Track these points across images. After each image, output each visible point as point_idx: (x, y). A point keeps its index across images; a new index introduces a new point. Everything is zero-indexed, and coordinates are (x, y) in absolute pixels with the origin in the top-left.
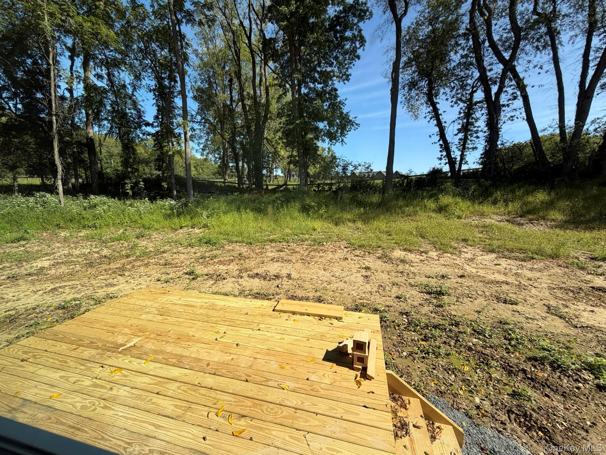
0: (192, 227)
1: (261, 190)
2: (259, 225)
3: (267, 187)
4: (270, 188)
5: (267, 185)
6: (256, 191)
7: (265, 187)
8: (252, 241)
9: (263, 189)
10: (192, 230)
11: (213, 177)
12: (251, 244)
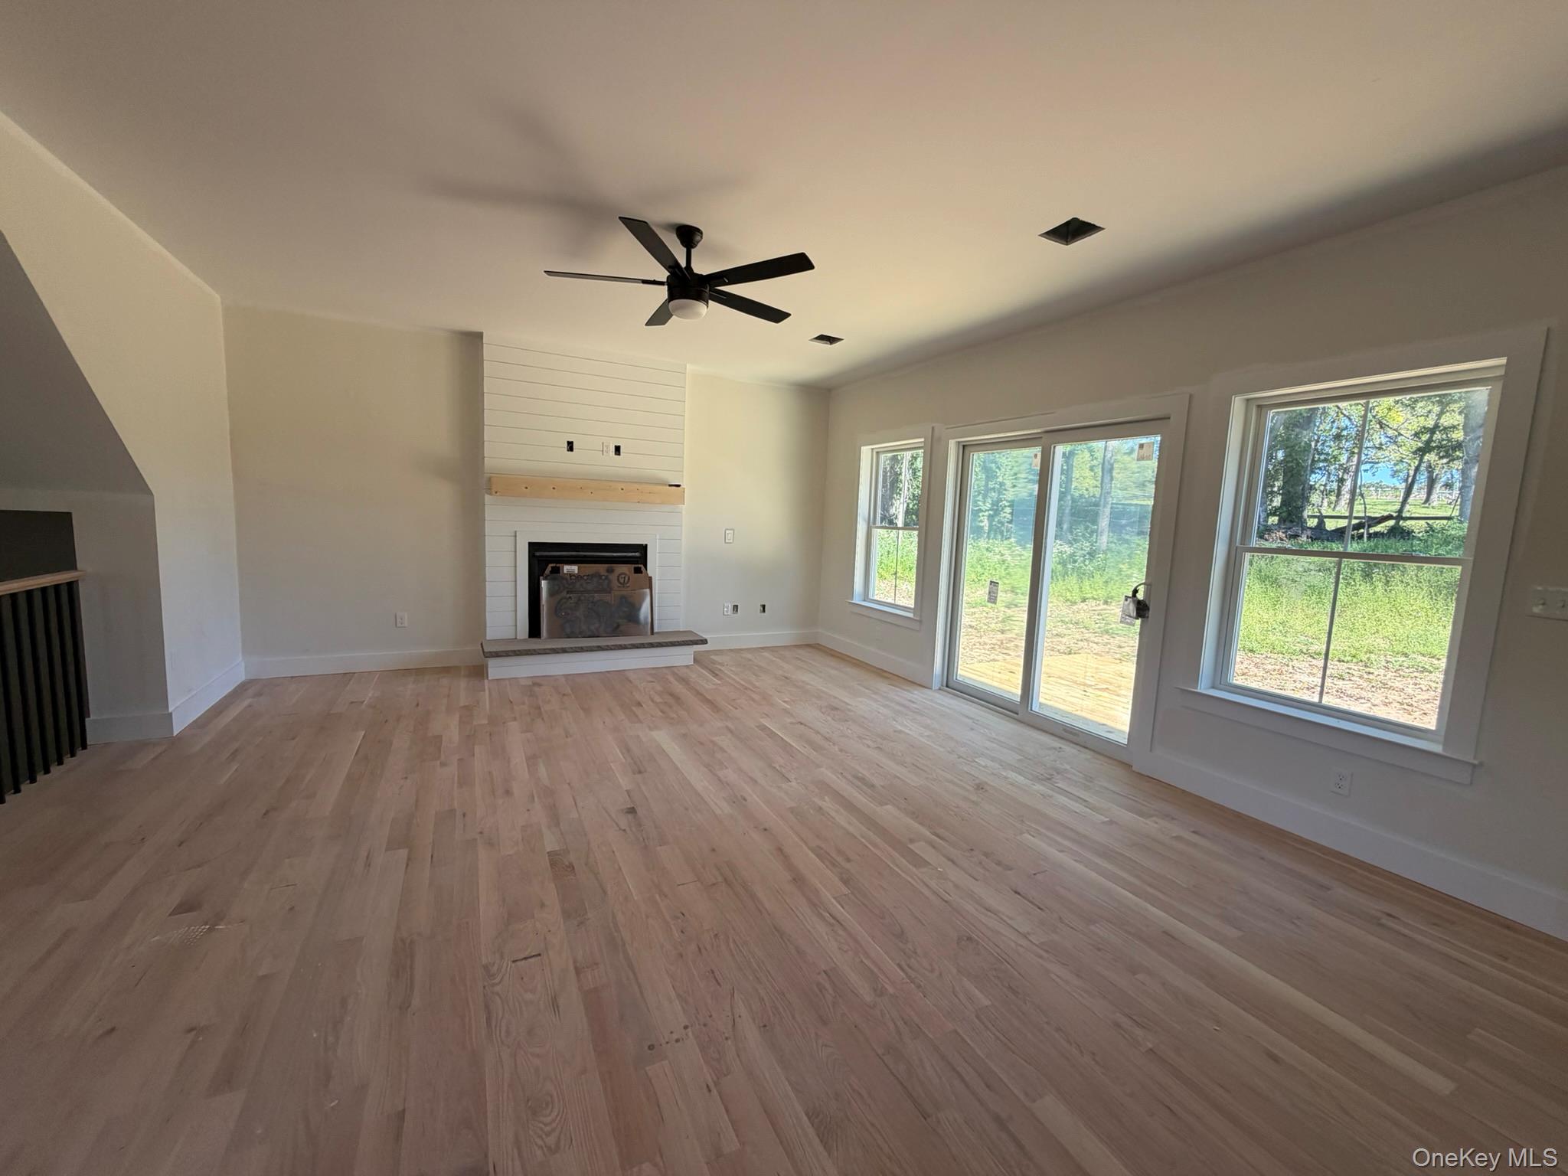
0: (1106, 603)
1: (1297, 529)
2: (1280, 617)
3: (1321, 523)
4: (1330, 525)
5: (1321, 519)
6: (1281, 534)
7: (1312, 523)
8: (1255, 645)
9: (1304, 528)
10: (1105, 606)
11: (1139, 493)
12: (1252, 651)
